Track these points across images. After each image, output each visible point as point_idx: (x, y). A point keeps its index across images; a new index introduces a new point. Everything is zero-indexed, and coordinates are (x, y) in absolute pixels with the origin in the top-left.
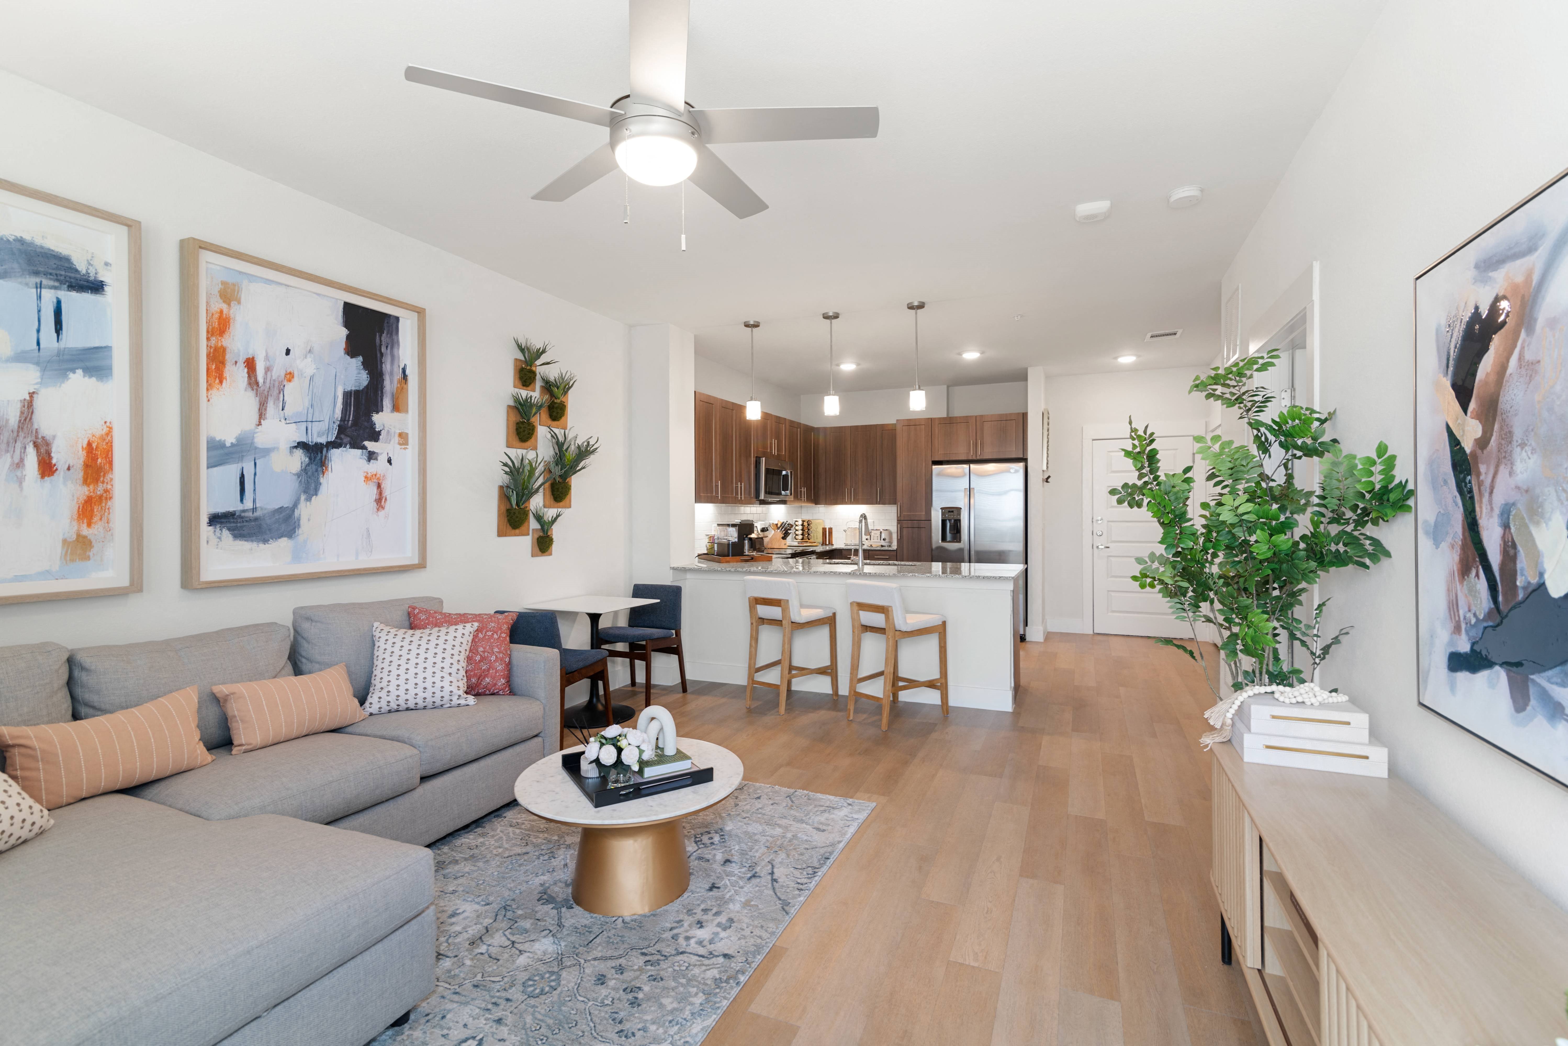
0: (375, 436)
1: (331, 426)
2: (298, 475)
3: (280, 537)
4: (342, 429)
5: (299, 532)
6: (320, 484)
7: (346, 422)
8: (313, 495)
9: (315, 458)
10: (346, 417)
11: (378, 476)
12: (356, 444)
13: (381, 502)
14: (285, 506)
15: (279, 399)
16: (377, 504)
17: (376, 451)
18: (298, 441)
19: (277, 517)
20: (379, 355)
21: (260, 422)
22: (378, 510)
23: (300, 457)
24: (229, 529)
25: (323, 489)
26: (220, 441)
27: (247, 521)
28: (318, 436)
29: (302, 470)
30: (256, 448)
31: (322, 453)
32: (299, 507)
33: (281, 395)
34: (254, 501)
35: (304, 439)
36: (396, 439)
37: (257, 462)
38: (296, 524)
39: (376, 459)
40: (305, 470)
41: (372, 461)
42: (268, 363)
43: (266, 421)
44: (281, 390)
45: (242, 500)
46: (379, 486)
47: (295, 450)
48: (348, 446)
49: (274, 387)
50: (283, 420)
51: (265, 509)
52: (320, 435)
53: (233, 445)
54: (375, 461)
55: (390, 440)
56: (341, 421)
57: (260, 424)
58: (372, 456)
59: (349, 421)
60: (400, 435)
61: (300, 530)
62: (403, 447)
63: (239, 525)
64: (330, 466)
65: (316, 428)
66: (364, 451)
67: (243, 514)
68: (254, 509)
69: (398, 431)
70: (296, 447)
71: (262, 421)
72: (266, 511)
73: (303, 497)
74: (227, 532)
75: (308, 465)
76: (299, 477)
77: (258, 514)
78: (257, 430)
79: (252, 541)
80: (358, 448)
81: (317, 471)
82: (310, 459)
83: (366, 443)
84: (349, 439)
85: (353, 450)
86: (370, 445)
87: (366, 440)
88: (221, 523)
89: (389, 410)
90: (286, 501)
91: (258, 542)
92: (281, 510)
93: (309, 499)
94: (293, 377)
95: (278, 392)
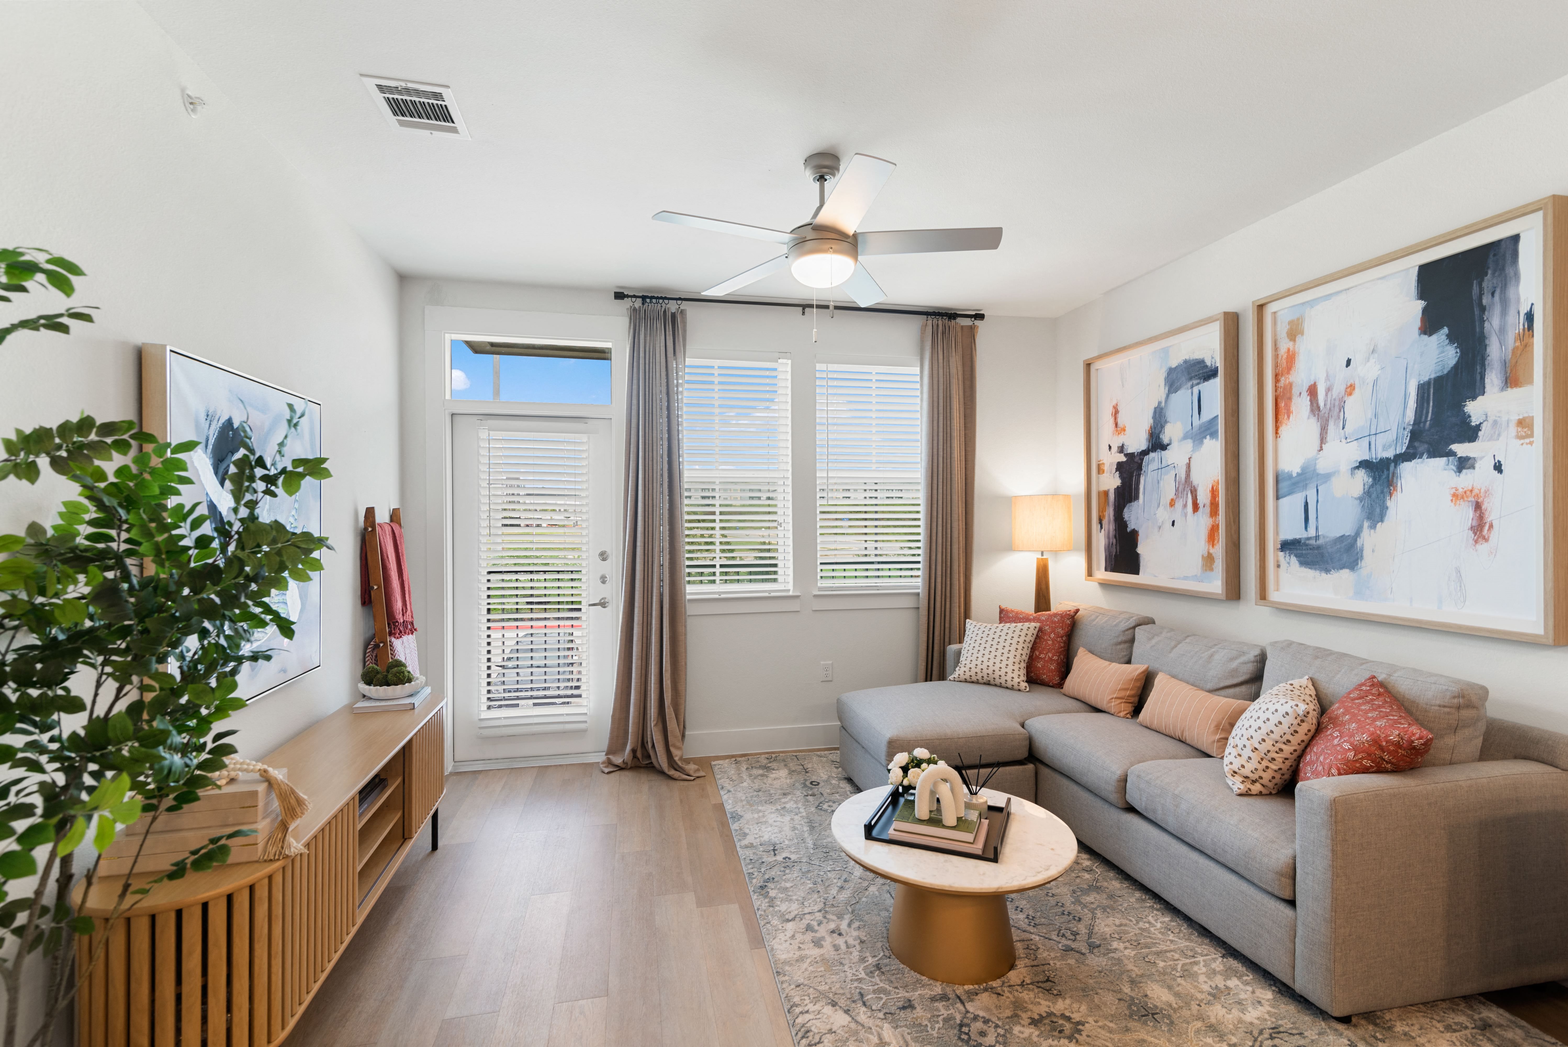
0: (1470, 433)
1: (1400, 435)
2: (1361, 499)
3: (1341, 569)
4: (1416, 435)
5: (1363, 564)
6: (1387, 508)
7: (1422, 425)
8: (1378, 522)
9: (1380, 477)
10: (1421, 417)
11: (1476, 491)
12: (1438, 450)
13: (1481, 531)
14: (1347, 534)
15: (1339, 418)
16: (1475, 534)
17: (1471, 455)
18: (1359, 460)
19: (1339, 546)
20: (1477, 312)
21: (1321, 447)
22: (1476, 542)
23: (1362, 478)
24: (1296, 556)
25: (1391, 513)
26: (1288, 473)
27: (1311, 549)
28: (1383, 450)
29: (1364, 493)
30: (1318, 475)
31: (1388, 469)
32: (1362, 535)
33: (1342, 413)
34: (1317, 528)
35: (1366, 457)
36: (1513, 430)
37: (1319, 488)
38: (1359, 555)
39: (1473, 467)
40: (1368, 493)
41: (1464, 471)
42: (1328, 383)
43: (1327, 444)
44: (1342, 408)
45: (1306, 528)
46: (1478, 506)
47: (1356, 471)
48: (1425, 456)
49: (1334, 407)
50: (1344, 441)
51: (1327, 537)
52: (1385, 448)
53: (1298, 474)
54: (1471, 470)
55: (1499, 435)
56: (1414, 424)
57: (1321, 449)
58: (1464, 464)
59: (1426, 421)
60: (1521, 423)
61: (1363, 561)
62: (1527, 441)
63: (1304, 552)
64: (1399, 485)
65: (1381, 440)
66: (1451, 458)
67: (1307, 542)
68: (1317, 537)
69: (1515, 418)
70: (1357, 468)
71: (1323, 445)
72: (1328, 539)
73: (1366, 524)
74: (1295, 558)
75: (1372, 486)
76: (1361, 502)
77: (1321, 542)
78: (1319, 456)
79: (1315, 569)
80: (1441, 456)
81: (1382, 492)
82: (1374, 479)
83: (1455, 447)
84: (1426, 446)
85: (1432, 459)
86: (1461, 449)
87: (1454, 443)
88: (1290, 549)
89: (1496, 389)
90: (1347, 529)
91: (1321, 571)
92: (1342, 538)
93: (1373, 527)
94: (1354, 389)
95: (1338, 410)
